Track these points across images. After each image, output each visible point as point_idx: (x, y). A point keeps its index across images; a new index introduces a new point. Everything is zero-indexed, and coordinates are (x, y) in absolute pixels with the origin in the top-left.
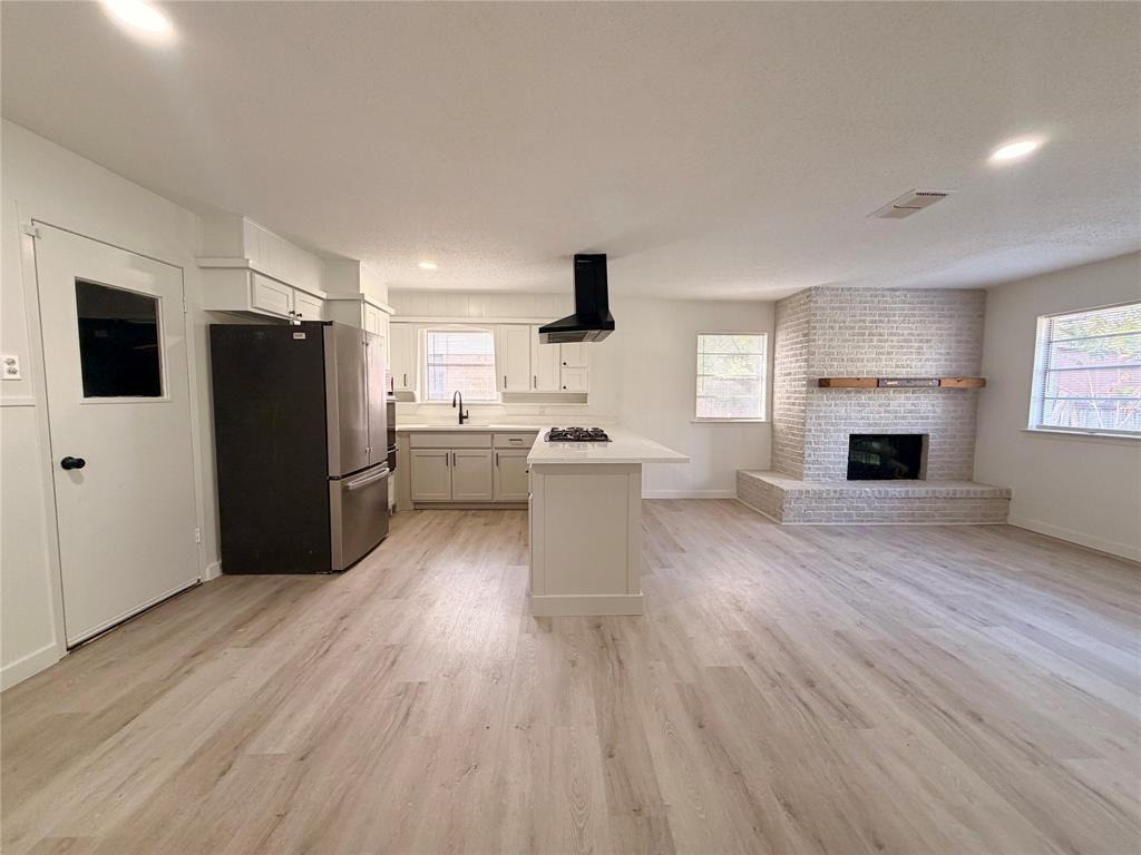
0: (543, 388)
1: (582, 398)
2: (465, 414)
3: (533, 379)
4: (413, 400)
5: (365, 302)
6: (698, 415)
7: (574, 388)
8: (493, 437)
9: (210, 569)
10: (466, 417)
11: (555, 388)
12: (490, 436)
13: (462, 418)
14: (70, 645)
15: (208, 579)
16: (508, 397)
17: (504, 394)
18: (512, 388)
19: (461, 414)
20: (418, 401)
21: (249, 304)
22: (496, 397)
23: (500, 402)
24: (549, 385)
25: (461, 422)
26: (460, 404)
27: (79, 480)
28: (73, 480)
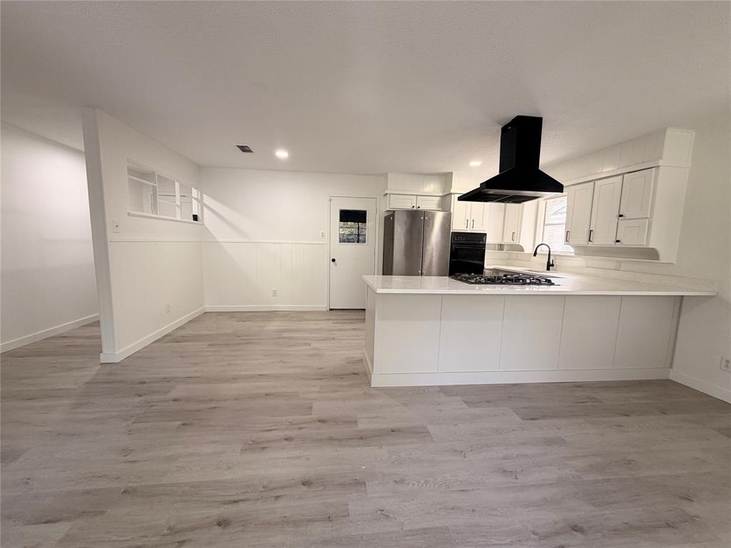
2: (551, 263)
3: (589, 233)
4: (523, 250)
5: (454, 194)
7: (629, 241)
10: (553, 265)
13: (549, 266)
14: (330, 308)
18: (572, 242)
19: (549, 262)
20: (528, 250)
21: (388, 207)
23: (573, 255)
25: (548, 269)
26: (549, 255)
27: (337, 266)
28: (335, 265)
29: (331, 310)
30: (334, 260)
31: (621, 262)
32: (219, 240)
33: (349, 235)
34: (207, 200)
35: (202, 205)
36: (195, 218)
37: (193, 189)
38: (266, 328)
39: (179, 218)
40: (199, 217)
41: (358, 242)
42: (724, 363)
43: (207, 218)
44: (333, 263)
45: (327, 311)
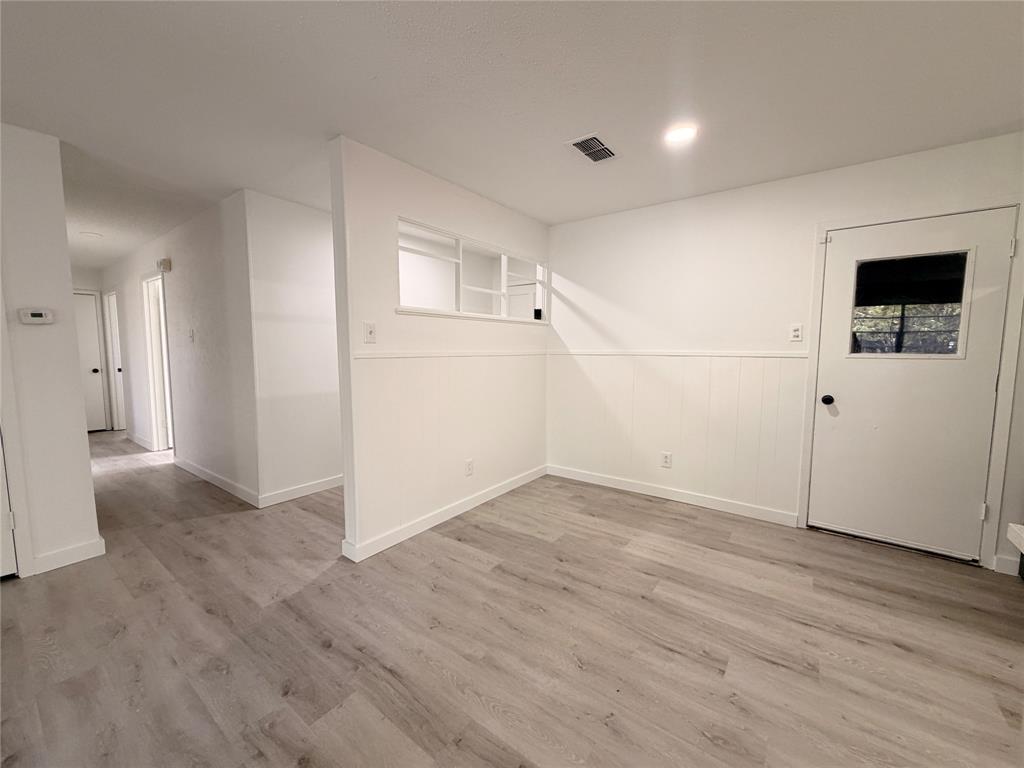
9: (1005, 561)
14: (810, 523)
15: (991, 568)
27: (835, 413)
28: (830, 412)
29: (811, 528)
30: (828, 400)
32: (572, 351)
33: (873, 333)
34: (558, 281)
35: (550, 290)
36: (538, 314)
37: (538, 266)
38: (627, 549)
39: (504, 316)
40: (544, 313)
41: (899, 348)
43: (557, 313)
44: (826, 406)
45: (797, 530)
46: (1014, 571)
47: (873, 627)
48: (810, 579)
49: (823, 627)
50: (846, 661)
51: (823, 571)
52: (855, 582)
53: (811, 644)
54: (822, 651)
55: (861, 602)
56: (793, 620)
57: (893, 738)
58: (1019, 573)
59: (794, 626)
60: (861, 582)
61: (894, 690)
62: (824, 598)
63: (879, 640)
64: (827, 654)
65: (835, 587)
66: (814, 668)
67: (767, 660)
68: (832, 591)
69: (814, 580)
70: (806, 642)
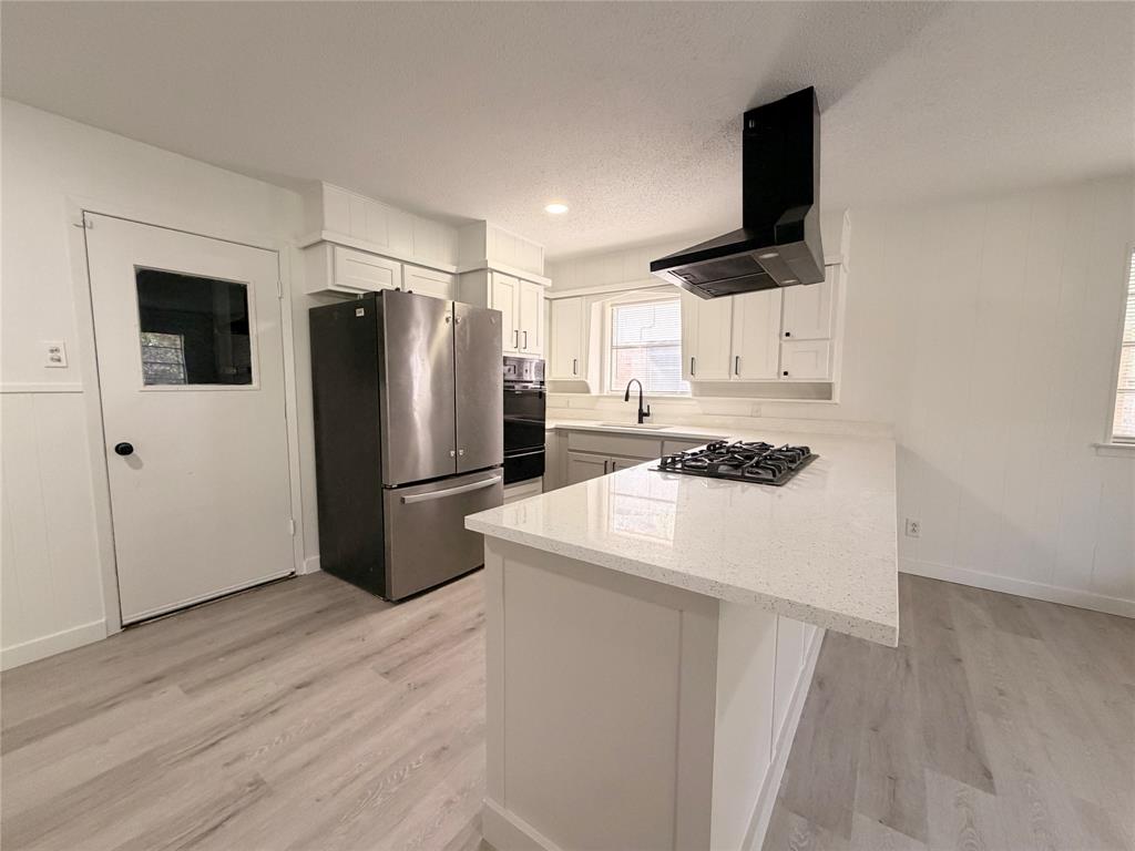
0: (750, 373)
1: (824, 391)
2: (645, 411)
3: (734, 360)
4: (588, 391)
5: (492, 271)
6: (1116, 431)
7: (803, 373)
8: (663, 443)
9: (309, 563)
10: (647, 415)
11: (769, 374)
12: (659, 444)
13: (642, 415)
14: (125, 623)
15: (305, 572)
16: (704, 389)
17: (695, 384)
18: (700, 375)
19: (641, 410)
20: (595, 391)
21: (330, 281)
22: (687, 386)
23: (690, 396)
24: (759, 369)
25: (641, 421)
26: (641, 397)
27: (138, 465)
28: (130, 465)
29: (127, 627)
30: (124, 450)
31: (759, 404)
42: (910, 528)
44: (122, 458)
45: (111, 642)
46: (317, 568)
47: (271, 689)
48: (173, 690)
49: (230, 730)
50: (277, 743)
51: (184, 668)
52: (222, 656)
53: (236, 760)
54: (250, 756)
55: (244, 671)
56: (192, 756)
57: (357, 772)
58: (322, 567)
59: (199, 761)
60: (230, 652)
61: (328, 729)
62: (208, 697)
63: (284, 696)
64: (257, 754)
65: (210, 676)
66: (257, 783)
67: (206, 835)
68: (210, 682)
69: (181, 686)
70: (227, 764)
